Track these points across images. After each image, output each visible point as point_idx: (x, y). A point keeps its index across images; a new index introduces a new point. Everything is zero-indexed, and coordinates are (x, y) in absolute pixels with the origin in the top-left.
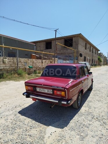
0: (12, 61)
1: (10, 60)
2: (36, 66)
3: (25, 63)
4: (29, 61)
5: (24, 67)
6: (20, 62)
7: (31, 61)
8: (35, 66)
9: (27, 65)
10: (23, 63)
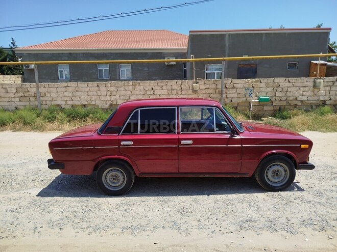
0: (213, 86)
1: (207, 86)
2: (288, 97)
3: (247, 89)
4: (263, 85)
5: (245, 99)
6: (234, 87)
7: (267, 84)
8: (281, 97)
9: (253, 95)
10: (243, 91)
